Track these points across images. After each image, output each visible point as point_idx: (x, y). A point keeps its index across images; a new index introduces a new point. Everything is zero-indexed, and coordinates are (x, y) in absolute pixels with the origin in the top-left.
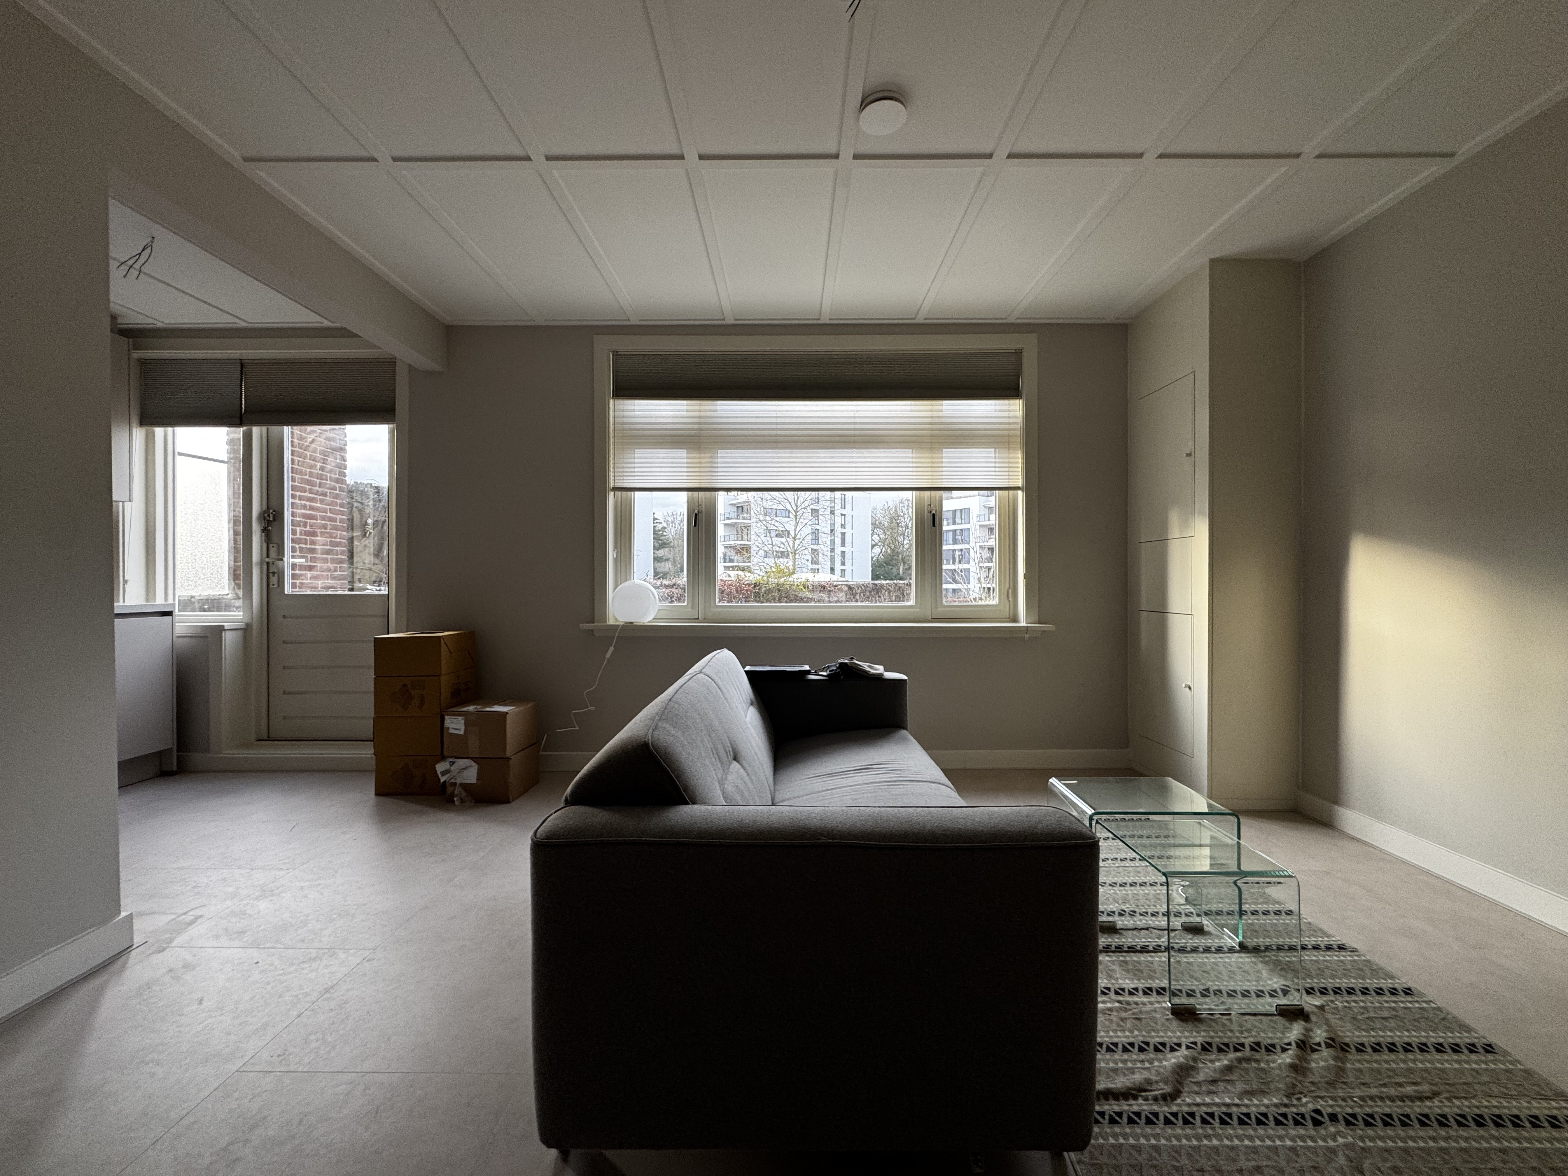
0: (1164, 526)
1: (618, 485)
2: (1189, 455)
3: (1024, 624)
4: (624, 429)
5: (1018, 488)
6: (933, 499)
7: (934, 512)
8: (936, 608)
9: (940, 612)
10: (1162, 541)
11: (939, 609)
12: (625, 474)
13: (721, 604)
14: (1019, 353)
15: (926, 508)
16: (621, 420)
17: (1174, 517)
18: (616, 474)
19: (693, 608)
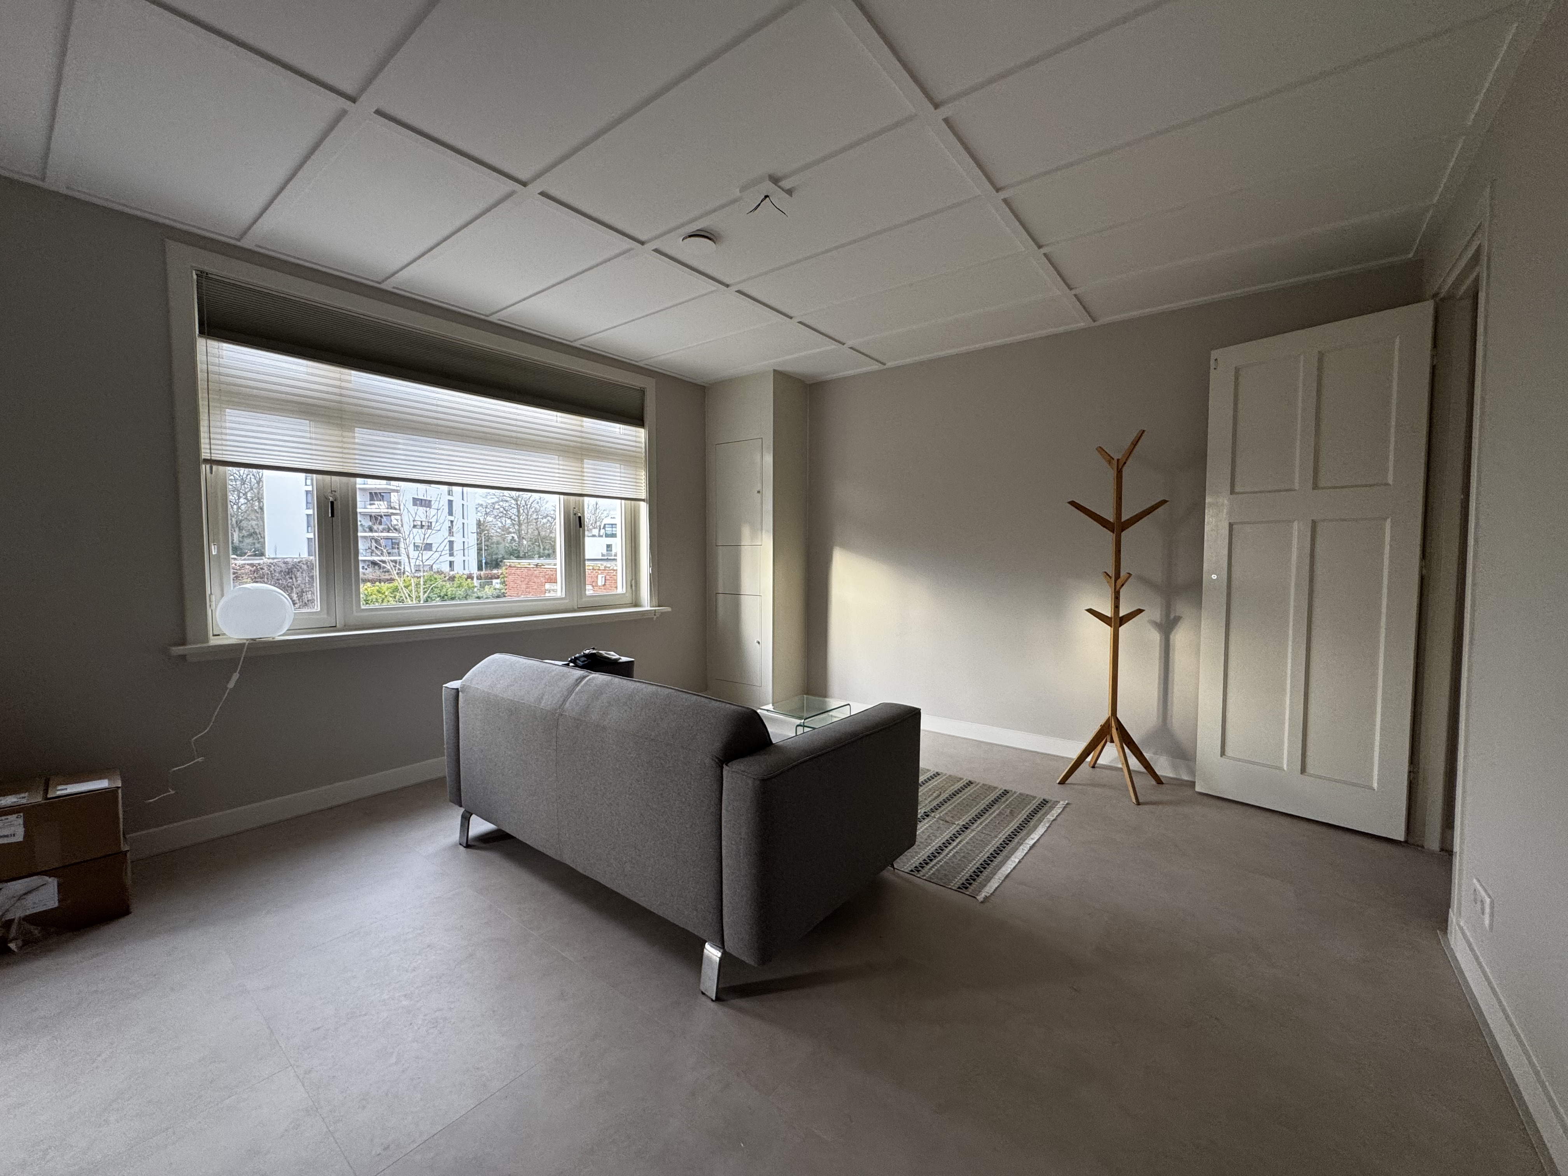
0: (738, 536)
1: (215, 457)
2: (759, 492)
3: (649, 608)
4: (221, 383)
5: (643, 500)
6: (577, 502)
7: (579, 515)
8: (582, 598)
9: (583, 602)
10: (735, 548)
11: (584, 600)
12: (224, 443)
13: (367, 607)
14: (642, 391)
15: (572, 512)
16: (216, 369)
17: (746, 532)
18: (212, 441)
19: (328, 614)
